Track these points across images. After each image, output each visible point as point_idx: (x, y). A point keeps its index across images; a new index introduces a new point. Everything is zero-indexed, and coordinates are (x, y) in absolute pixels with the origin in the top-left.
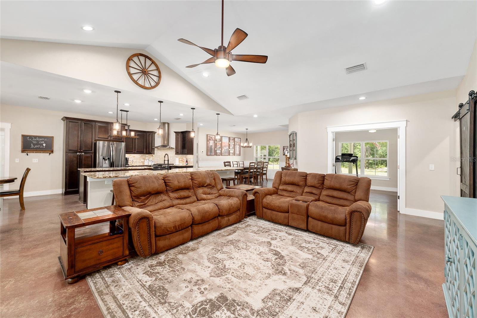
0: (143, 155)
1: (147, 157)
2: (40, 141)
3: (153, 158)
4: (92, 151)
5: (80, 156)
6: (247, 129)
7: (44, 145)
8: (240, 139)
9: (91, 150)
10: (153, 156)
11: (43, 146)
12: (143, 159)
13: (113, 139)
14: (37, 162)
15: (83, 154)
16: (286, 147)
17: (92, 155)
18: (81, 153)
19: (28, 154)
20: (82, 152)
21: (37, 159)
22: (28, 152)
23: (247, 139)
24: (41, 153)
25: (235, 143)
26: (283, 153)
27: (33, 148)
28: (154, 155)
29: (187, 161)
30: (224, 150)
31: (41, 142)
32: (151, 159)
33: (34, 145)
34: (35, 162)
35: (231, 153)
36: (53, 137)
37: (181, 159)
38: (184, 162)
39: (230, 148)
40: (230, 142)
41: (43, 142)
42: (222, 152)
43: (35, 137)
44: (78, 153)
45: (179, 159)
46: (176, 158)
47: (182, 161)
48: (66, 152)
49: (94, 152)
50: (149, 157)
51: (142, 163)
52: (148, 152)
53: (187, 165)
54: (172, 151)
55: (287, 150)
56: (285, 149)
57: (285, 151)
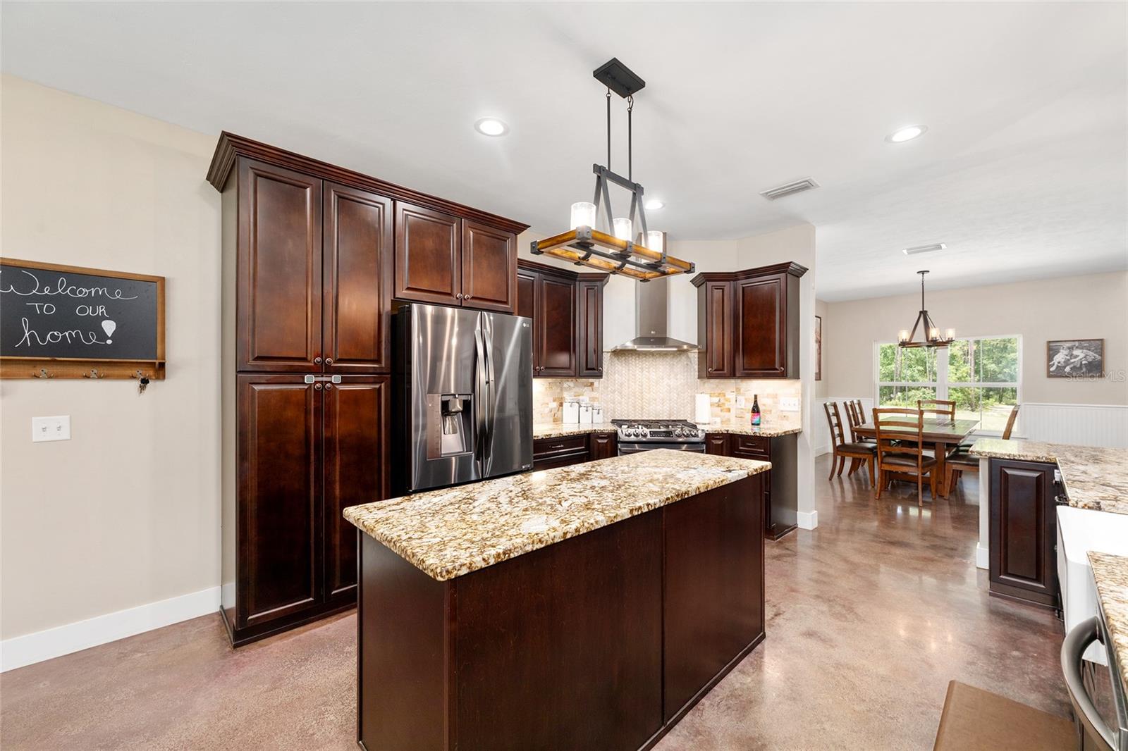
1: (572, 389)
2: (81, 301)
3: (595, 394)
4: (378, 361)
5: (322, 394)
6: (923, 272)
7: (109, 327)
9: (376, 358)
10: (592, 384)
11: (102, 335)
12: (554, 401)
13: (473, 298)
14: (65, 434)
15: (336, 379)
16: (1069, 344)
17: (380, 387)
18: (325, 379)
20: (330, 371)
21: (64, 420)
23: (924, 313)
24: (87, 377)
26: (1049, 366)
27: (35, 349)
28: (596, 382)
29: (756, 410)
31: (89, 311)
32: (587, 399)
33: (42, 324)
34: (51, 435)
36: (163, 279)
41: (101, 310)
43: (49, 274)
44: (309, 379)
45: (711, 396)
46: (699, 397)
47: (719, 406)
48: (238, 372)
49: (389, 371)
50: (576, 389)
51: (552, 419)
52: (587, 369)
53: (758, 424)
54: (675, 361)
55: (1072, 355)
56: (1057, 352)
57: (1060, 358)
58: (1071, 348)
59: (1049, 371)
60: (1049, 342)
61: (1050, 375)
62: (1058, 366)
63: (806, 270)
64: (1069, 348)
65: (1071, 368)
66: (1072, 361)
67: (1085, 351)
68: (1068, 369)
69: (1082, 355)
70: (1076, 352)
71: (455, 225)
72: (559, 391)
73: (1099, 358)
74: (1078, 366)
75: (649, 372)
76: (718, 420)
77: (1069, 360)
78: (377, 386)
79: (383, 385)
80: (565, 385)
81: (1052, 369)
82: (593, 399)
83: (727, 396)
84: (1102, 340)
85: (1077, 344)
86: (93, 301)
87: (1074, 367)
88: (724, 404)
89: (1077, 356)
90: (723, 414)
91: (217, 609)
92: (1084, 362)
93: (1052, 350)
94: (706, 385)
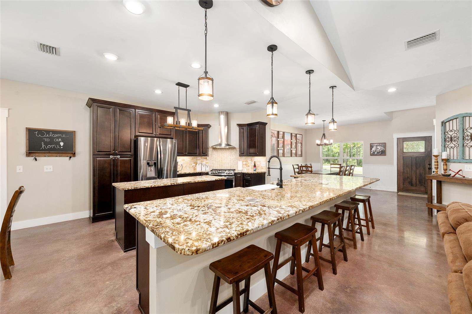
0: (194, 158)
1: (199, 159)
2: (55, 138)
3: (207, 161)
4: (130, 152)
5: (114, 160)
6: (324, 121)
7: (62, 144)
8: (301, 135)
9: (130, 151)
10: (206, 158)
11: (60, 146)
12: (194, 163)
13: (159, 134)
14: (52, 170)
15: (119, 157)
16: (376, 145)
17: (131, 159)
18: (115, 157)
19: (37, 158)
20: (117, 154)
21: (51, 167)
22: (37, 155)
23: (324, 135)
24: (57, 156)
25: (297, 141)
26: (371, 152)
27: (45, 150)
28: (208, 157)
29: (255, 166)
30: (287, 149)
31: (57, 140)
32: (204, 163)
33: (46, 144)
34: (48, 170)
35: (293, 153)
36: (75, 131)
37: (245, 163)
38: (249, 166)
39: (293, 147)
40: (293, 139)
41: (60, 140)
42: (285, 153)
43: (48, 132)
44: (111, 157)
45: (243, 162)
46: (239, 162)
47: (246, 165)
48: (93, 155)
49: (133, 154)
50: (201, 160)
51: (193, 169)
52: (202, 153)
53: (255, 170)
54: (232, 151)
55: (377, 148)
56: (373, 147)
57: (374, 149)
58: (377, 146)
59: (371, 154)
60: (371, 144)
61: (371, 155)
62: (373, 152)
63: (267, 123)
64: (376, 146)
65: (377, 153)
66: (377, 150)
67: (381, 147)
68: (376, 153)
69: (380, 148)
70: (378, 147)
71: (154, 114)
72: (196, 160)
73: (384, 149)
74: (379, 152)
75: (224, 154)
76: (246, 169)
77: (376, 150)
78: (130, 158)
79: (132, 158)
80: (198, 159)
81: (372, 153)
82: (207, 163)
83: (248, 162)
84: (385, 143)
85: (378, 144)
86: (58, 138)
87: (378, 152)
88: (247, 164)
89: (379, 148)
90: (247, 167)
91: (88, 216)
92: (380, 151)
93: (372, 146)
94: (242, 158)
